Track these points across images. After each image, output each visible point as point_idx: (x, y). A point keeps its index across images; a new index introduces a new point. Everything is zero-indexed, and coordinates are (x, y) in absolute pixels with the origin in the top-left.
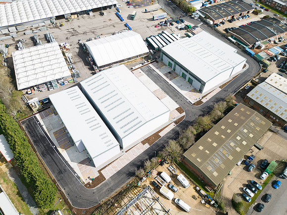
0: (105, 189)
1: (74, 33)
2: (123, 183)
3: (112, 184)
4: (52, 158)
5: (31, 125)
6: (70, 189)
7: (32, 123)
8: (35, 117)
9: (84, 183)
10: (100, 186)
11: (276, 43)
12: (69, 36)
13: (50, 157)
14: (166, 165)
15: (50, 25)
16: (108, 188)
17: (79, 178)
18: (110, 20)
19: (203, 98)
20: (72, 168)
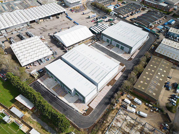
0: (95, 115)
1: (44, 30)
2: (104, 109)
3: (98, 111)
4: (56, 103)
5: (36, 86)
6: (74, 118)
7: (36, 85)
8: (37, 81)
9: (81, 114)
10: (92, 113)
11: (159, 24)
12: (41, 32)
13: (55, 103)
14: (125, 95)
15: (27, 27)
16: (96, 113)
17: (77, 111)
18: (64, 20)
19: (131, 56)
20: (71, 107)
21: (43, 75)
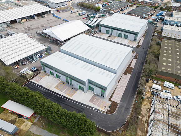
1: (29, 29)
3: (125, 105)
7: (31, 86)
8: (31, 82)
9: (104, 112)
10: (118, 109)
15: (7, 28)
18: (51, 19)
19: (138, 43)
21: (38, 74)
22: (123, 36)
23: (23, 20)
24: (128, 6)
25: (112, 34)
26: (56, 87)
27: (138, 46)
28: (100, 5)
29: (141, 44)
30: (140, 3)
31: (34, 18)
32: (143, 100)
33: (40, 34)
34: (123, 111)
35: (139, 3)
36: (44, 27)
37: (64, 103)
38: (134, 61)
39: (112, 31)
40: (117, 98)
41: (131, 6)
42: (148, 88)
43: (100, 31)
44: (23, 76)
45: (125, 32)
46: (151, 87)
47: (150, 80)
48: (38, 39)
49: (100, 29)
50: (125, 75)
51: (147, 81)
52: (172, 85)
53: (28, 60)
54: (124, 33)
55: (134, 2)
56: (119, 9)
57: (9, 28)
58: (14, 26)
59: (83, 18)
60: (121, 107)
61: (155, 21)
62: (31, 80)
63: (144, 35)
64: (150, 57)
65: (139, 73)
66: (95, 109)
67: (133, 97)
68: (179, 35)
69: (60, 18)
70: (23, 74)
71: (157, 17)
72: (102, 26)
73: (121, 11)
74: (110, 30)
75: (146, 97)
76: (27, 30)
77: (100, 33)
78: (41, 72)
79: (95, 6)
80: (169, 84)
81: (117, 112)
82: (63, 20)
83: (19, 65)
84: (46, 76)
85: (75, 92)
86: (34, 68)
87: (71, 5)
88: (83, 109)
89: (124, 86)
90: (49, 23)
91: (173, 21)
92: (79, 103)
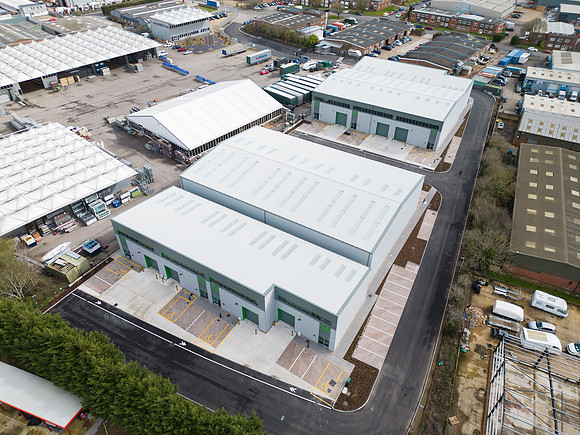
0: (395, 393)
1: (84, 109)
8: (80, 293)
9: (329, 401)
10: (378, 392)
11: (482, 64)
12: (73, 115)
14: (486, 290)
15: (10, 105)
16: (397, 388)
17: (306, 394)
18: (156, 77)
19: (443, 157)
20: (270, 379)
21: (105, 264)
22: (392, 132)
23: (64, 81)
24: (409, 33)
25: (354, 126)
26: (165, 311)
27: (443, 166)
28: (317, 32)
29: (450, 159)
30: (447, 25)
31: (100, 73)
32: (463, 357)
33: (118, 128)
34: (395, 398)
35: (442, 24)
36: (131, 101)
37: (188, 371)
38: (431, 218)
39: (355, 117)
40: (374, 352)
41: (418, 33)
42: (479, 314)
43: (317, 116)
44: (52, 274)
45: (399, 119)
46: (489, 310)
47: (486, 285)
48: (112, 143)
49: (317, 108)
50: (401, 268)
51: (476, 290)
52: (560, 304)
53: (74, 216)
54: (393, 124)
55: (426, 21)
56: (377, 45)
57: (16, 106)
58: (33, 97)
59: (262, 74)
60: (388, 382)
61: (495, 81)
62: (80, 288)
63: (460, 130)
64: (484, 206)
65: (448, 261)
66: (299, 391)
67: (429, 347)
68: (576, 131)
69: (184, 73)
70: (54, 264)
71: (500, 69)
72: (321, 98)
73: (383, 48)
74: (349, 112)
75: (473, 347)
76: (76, 113)
77: (315, 123)
78: (115, 256)
79: (300, 33)
80: (549, 299)
81: (374, 400)
82: (195, 80)
83: (41, 234)
84: (132, 271)
85: (228, 330)
86: (91, 244)
87: (223, 29)
88: (255, 391)
89: (395, 308)
90: (150, 90)
91: (555, 82)
92: (243, 368)
